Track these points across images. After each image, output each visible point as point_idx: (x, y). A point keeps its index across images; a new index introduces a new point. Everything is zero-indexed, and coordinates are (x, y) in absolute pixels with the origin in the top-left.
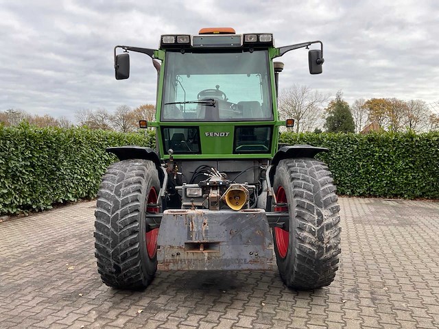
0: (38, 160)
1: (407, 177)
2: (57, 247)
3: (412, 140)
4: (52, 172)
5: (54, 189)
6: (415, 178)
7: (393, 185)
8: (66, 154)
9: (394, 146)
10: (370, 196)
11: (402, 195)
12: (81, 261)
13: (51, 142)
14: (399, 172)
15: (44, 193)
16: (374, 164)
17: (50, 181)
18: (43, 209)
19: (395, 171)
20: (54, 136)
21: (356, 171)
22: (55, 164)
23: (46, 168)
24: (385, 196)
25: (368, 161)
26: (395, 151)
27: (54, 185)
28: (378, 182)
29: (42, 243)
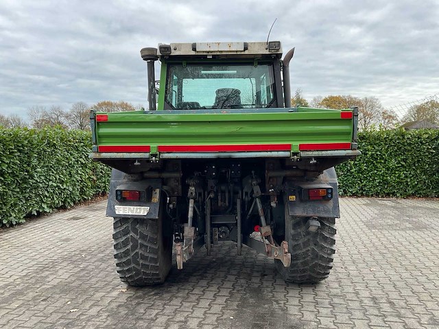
0: (9, 167)
1: (399, 176)
2: (47, 277)
3: (404, 138)
4: (24, 180)
5: (27, 200)
6: (406, 177)
7: (385, 184)
8: (39, 159)
9: (386, 144)
10: (362, 195)
11: (394, 194)
12: (85, 297)
13: (23, 146)
14: (392, 171)
15: (16, 205)
16: (366, 163)
17: (23, 190)
18: (14, 223)
19: (388, 169)
20: (26, 139)
21: (348, 171)
22: (27, 171)
23: (17, 176)
24: (377, 195)
25: (360, 160)
26: (387, 150)
27: (27, 195)
28: (370, 181)
29: (26, 271)
